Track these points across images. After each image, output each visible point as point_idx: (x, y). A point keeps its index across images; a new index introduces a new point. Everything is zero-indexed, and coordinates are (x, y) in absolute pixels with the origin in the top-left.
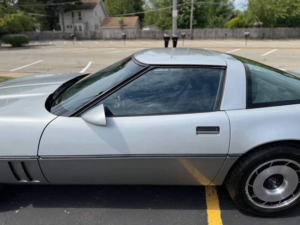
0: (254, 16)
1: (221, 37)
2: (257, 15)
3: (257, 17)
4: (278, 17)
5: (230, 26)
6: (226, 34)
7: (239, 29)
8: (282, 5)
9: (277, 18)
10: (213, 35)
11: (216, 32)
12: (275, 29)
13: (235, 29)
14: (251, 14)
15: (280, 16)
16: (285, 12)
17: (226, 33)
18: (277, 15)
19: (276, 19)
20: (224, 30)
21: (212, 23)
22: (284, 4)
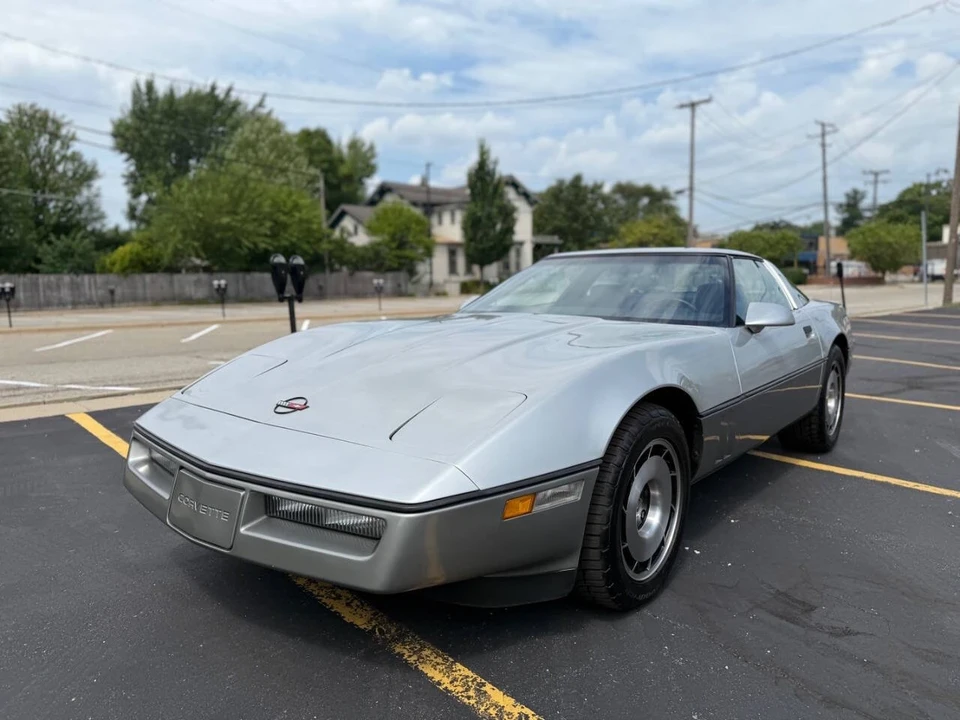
0: (187, 242)
1: (95, 299)
2: (194, 239)
3: (196, 244)
4: (251, 246)
5: (117, 267)
6: (112, 292)
7: (148, 277)
8: (255, 216)
9: (249, 249)
10: (65, 293)
11: (74, 287)
12: (248, 277)
13: (137, 278)
14: (179, 236)
15: (255, 244)
16: (266, 235)
17: (112, 287)
18: (249, 241)
19: (246, 251)
20: (100, 278)
21: (54, 258)
22: (259, 214)
